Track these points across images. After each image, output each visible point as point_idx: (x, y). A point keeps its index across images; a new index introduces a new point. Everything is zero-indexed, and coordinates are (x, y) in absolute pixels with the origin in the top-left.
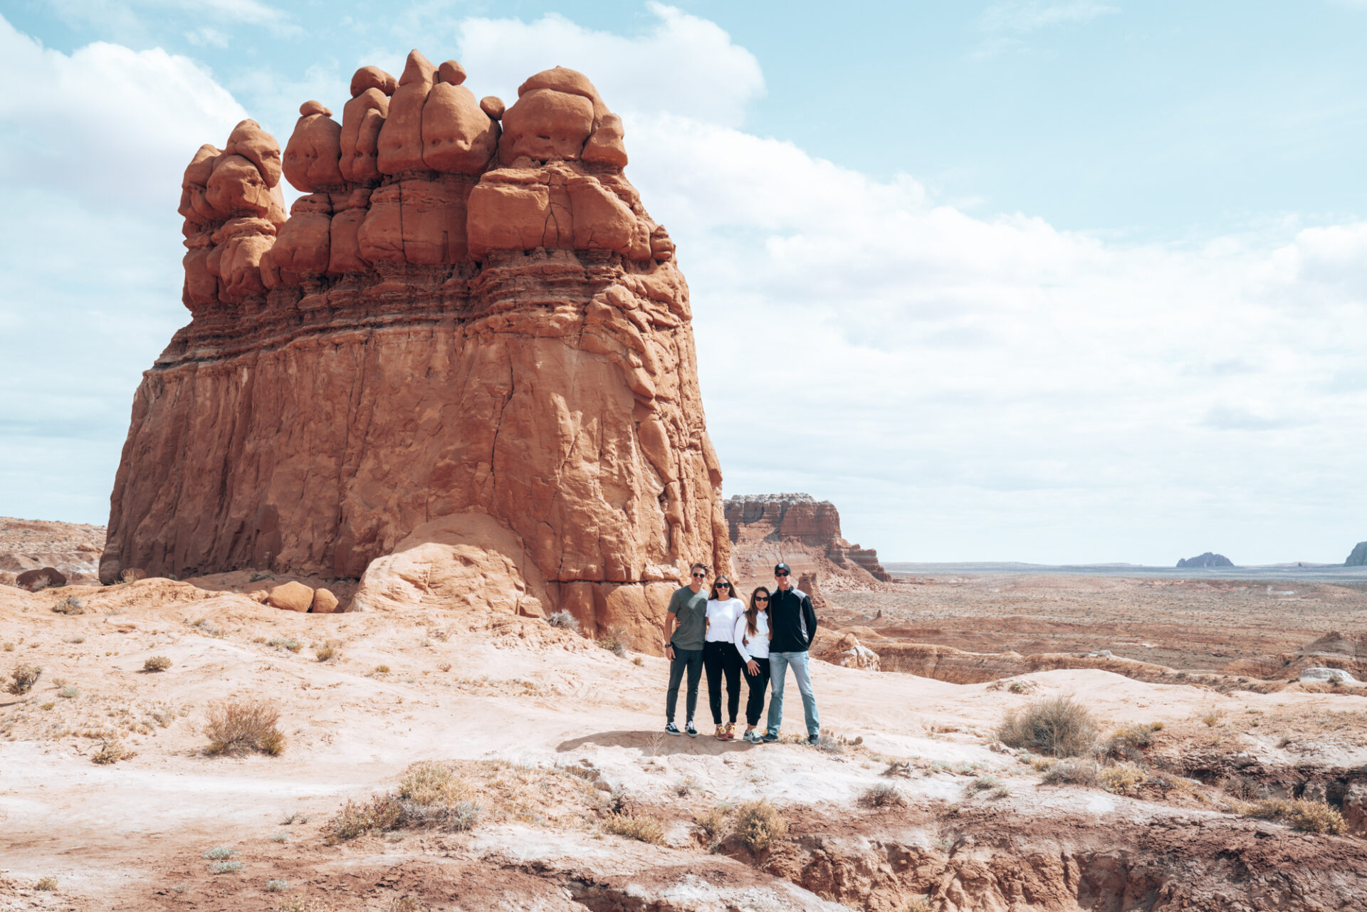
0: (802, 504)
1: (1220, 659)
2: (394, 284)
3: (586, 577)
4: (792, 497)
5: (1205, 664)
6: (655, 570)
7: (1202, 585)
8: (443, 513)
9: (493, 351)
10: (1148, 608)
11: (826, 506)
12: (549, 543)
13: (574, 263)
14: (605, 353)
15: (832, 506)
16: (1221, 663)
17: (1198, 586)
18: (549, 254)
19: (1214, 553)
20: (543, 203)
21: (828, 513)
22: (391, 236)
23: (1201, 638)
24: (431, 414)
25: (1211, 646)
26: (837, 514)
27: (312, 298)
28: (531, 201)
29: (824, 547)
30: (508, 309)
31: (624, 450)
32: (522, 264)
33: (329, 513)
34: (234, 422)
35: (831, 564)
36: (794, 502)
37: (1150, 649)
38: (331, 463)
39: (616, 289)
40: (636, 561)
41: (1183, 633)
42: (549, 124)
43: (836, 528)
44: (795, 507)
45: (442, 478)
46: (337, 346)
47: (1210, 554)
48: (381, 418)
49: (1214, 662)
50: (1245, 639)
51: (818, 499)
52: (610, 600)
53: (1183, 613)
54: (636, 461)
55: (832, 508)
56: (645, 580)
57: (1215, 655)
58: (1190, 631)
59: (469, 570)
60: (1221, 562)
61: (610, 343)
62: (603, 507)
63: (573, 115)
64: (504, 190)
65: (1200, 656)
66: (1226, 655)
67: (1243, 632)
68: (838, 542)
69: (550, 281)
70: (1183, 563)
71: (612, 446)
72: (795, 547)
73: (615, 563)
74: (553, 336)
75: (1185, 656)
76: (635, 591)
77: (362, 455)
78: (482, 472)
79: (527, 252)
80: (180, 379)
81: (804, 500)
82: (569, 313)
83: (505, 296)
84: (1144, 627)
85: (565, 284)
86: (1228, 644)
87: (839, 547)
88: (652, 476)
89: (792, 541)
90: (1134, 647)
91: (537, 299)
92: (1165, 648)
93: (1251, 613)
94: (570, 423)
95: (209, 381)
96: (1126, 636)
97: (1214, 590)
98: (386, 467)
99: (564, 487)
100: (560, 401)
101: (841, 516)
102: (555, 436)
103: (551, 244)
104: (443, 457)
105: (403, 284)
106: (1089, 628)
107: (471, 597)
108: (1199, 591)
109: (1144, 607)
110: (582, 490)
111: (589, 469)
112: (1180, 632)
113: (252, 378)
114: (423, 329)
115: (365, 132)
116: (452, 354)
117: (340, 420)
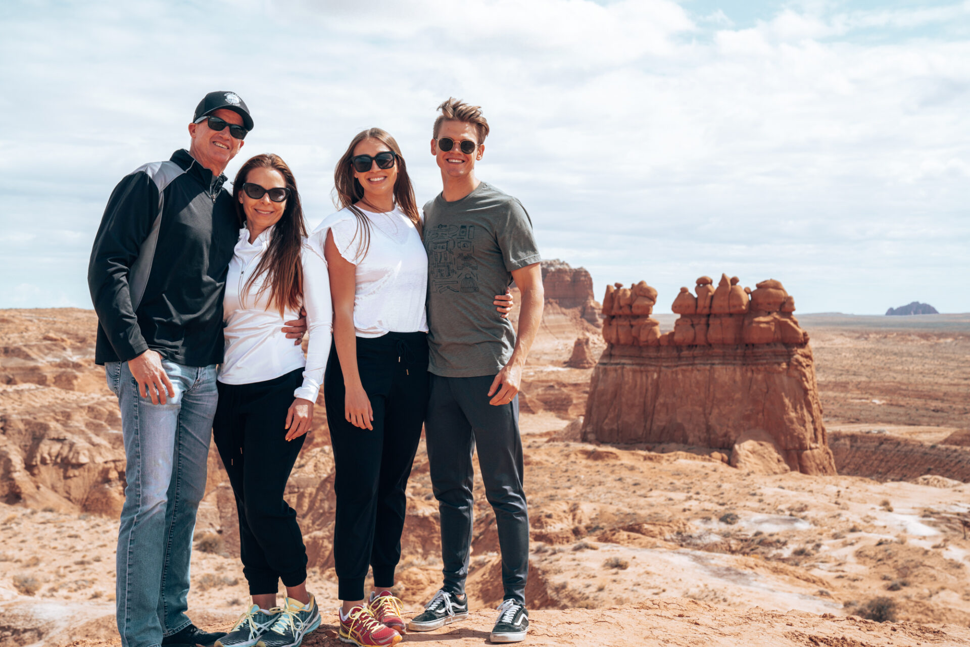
0: (559, 271)
1: (939, 414)
2: (718, 351)
3: (795, 448)
4: (551, 265)
5: (926, 419)
6: (813, 445)
7: (913, 337)
8: (749, 429)
9: (760, 377)
10: (869, 363)
11: (581, 272)
12: (783, 438)
13: (784, 349)
14: (794, 377)
15: (586, 272)
16: (939, 417)
17: (910, 338)
18: (775, 345)
19: (921, 302)
20: (773, 328)
21: (583, 278)
22: (719, 336)
23: (920, 395)
24: (738, 395)
25: (929, 402)
26: (590, 279)
27: (685, 353)
28: (770, 329)
29: (580, 308)
30: (765, 364)
31: (802, 408)
32: (766, 349)
33: (703, 426)
34: (647, 390)
35: (586, 324)
36: (552, 269)
37: (879, 405)
38: (700, 409)
39: (797, 356)
40: (809, 443)
41: (905, 390)
42: (771, 300)
43: (590, 291)
44: (553, 273)
45: (747, 418)
46: (698, 370)
47: (917, 303)
48: (718, 396)
49: (933, 417)
50: (956, 395)
51: (574, 266)
52: (803, 456)
53: (900, 368)
54: (805, 412)
55: (586, 274)
56: (811, 449)
57: (934, 411)
58: (910, 388)
59: (762, 447)
60: (927, 309)
61: (796, 374)
62: (797, 426)
63: (778, 296)
64: (762, 325)
65: (922, 412)
66: (942, 410)
67: (954, 389)
68: (592, 304)
69: (776, 355)
70: (891, 312)
71: (798, 407)
72: (554, 308)
73: (803, 444)
74: (780, 373)
75: (909, 412)
76: (808, 452)
77: (712, 407)
78: (760, 416)
79: (768, 344)
80: (616, 370)
81: (561, 267)
82: (784, 366)
83: (763, 359)
84: (872, 385)
85: (782, 355)
86: (943, 401)
87: (593, 308)
88: (809, 416)
89: (551, 303)
90: (866, 404)
91: (774, 361)
92: (892, 405)
93: (958, 367)
94: (787, 401)
95: (631, 373)
96: (856, 393)
97: (923, 342)
98: (724, 413)
99: (786, 421)
100: (783, 394)
101: (594, 281)
102: (783, 405)
103: (775, 342)
104: (747, 411)
105: (721, 351)
106: (826, 386)
107: (765, 456)
108: (910, 343)
109: (865, 362)
110: (792, 422)
111: (793, 415)
112: (902, 389)
113: (659, 377)
114: (732, 367)
115: (708, 301)
116: (742, 375)
117: (702, 395)
